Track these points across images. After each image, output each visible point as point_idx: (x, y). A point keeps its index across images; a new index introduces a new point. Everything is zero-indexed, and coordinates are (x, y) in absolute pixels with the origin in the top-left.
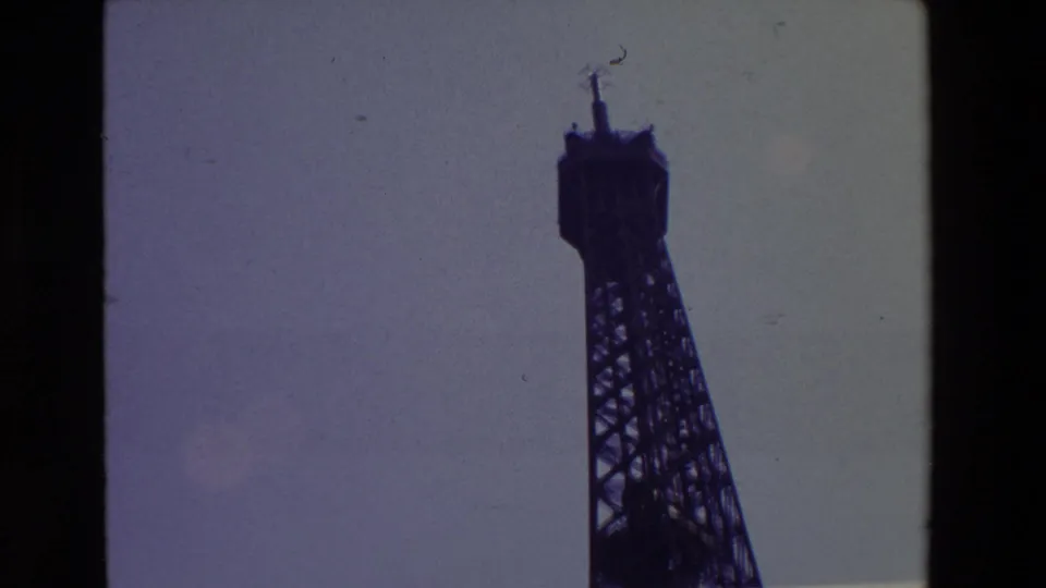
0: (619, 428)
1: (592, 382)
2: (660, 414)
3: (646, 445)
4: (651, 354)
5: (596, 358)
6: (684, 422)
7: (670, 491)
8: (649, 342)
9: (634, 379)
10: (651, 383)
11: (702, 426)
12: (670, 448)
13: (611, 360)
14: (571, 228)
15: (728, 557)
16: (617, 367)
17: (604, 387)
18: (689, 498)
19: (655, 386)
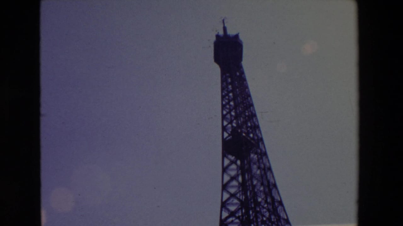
0: (229, 112)
1: (222, 100)
2: (240, 109)
3: (236, 117)
4: (238, 93)
5: (223, 94)
6: (247, 111)
7: (243, 130)
8: (237, 90)
9: (234, 99)
11: (252, 113)
12: (243, 118)
13: (227, 95)
14: (217, 59)
15: (258, 147)
16: (229, 96)
17: (226, 102)
18: (248, 131)
19: (239, 102)
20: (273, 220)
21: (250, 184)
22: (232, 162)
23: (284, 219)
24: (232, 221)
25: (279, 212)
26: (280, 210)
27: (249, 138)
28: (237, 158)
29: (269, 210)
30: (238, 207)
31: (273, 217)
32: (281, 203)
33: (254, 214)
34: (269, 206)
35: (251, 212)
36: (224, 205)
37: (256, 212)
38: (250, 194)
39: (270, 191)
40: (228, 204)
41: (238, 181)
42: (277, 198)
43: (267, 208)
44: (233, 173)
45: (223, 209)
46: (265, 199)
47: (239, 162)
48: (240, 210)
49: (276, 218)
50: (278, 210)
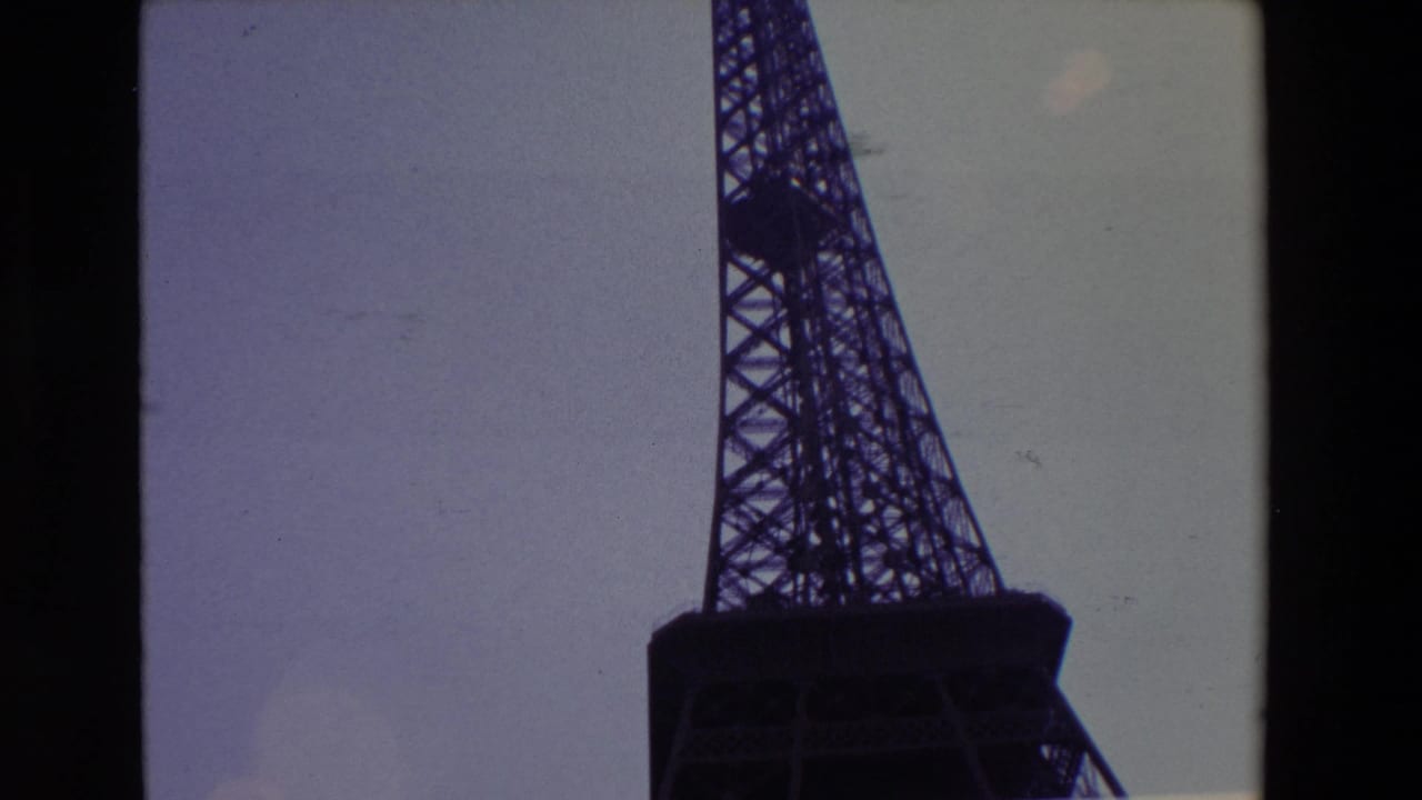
0: (742, 105)
1: (717, 62)
2: (782, 93)
3: (769, 121)
4: (772, 36)
5: (721, 39)
6: (805, 101)
7: (792, 166)
8: (771, 25)
9: (758, 58)
10: (773, 63)
11: (822, 106)
12: (791, 124)
13: (735, 41)
15: (847, 227)
16: (741, 49)
17: (729, 67)
18: (810, 171)
19: (777, 67)
20: (903, 483)
21: (822, 354)
22: (756, 279)
23: (942, 480)
24: (761, 485)
25: (923, 455)
26: (927, 450)
27: (812, 196)
28: (773, 266)
29: (888, 447)
30: (781, 433)
31: (903, 471)
32: (930, 423)
33: (835, 462)
34: (889, 433)
35: (825, 455)
36: (730, 427)
37: (845, 455)
38: (823, 389)
39: (892, 378)
40: (744, 424)
41: (777, 345)
42: (915, 402)
43: (882, 439)
44: (759, 317)
45: (729, 442)
46: (875, 407)
47: (778, 280)
48: (788, 447)
49: (915, 478)
50: (923, 448)
